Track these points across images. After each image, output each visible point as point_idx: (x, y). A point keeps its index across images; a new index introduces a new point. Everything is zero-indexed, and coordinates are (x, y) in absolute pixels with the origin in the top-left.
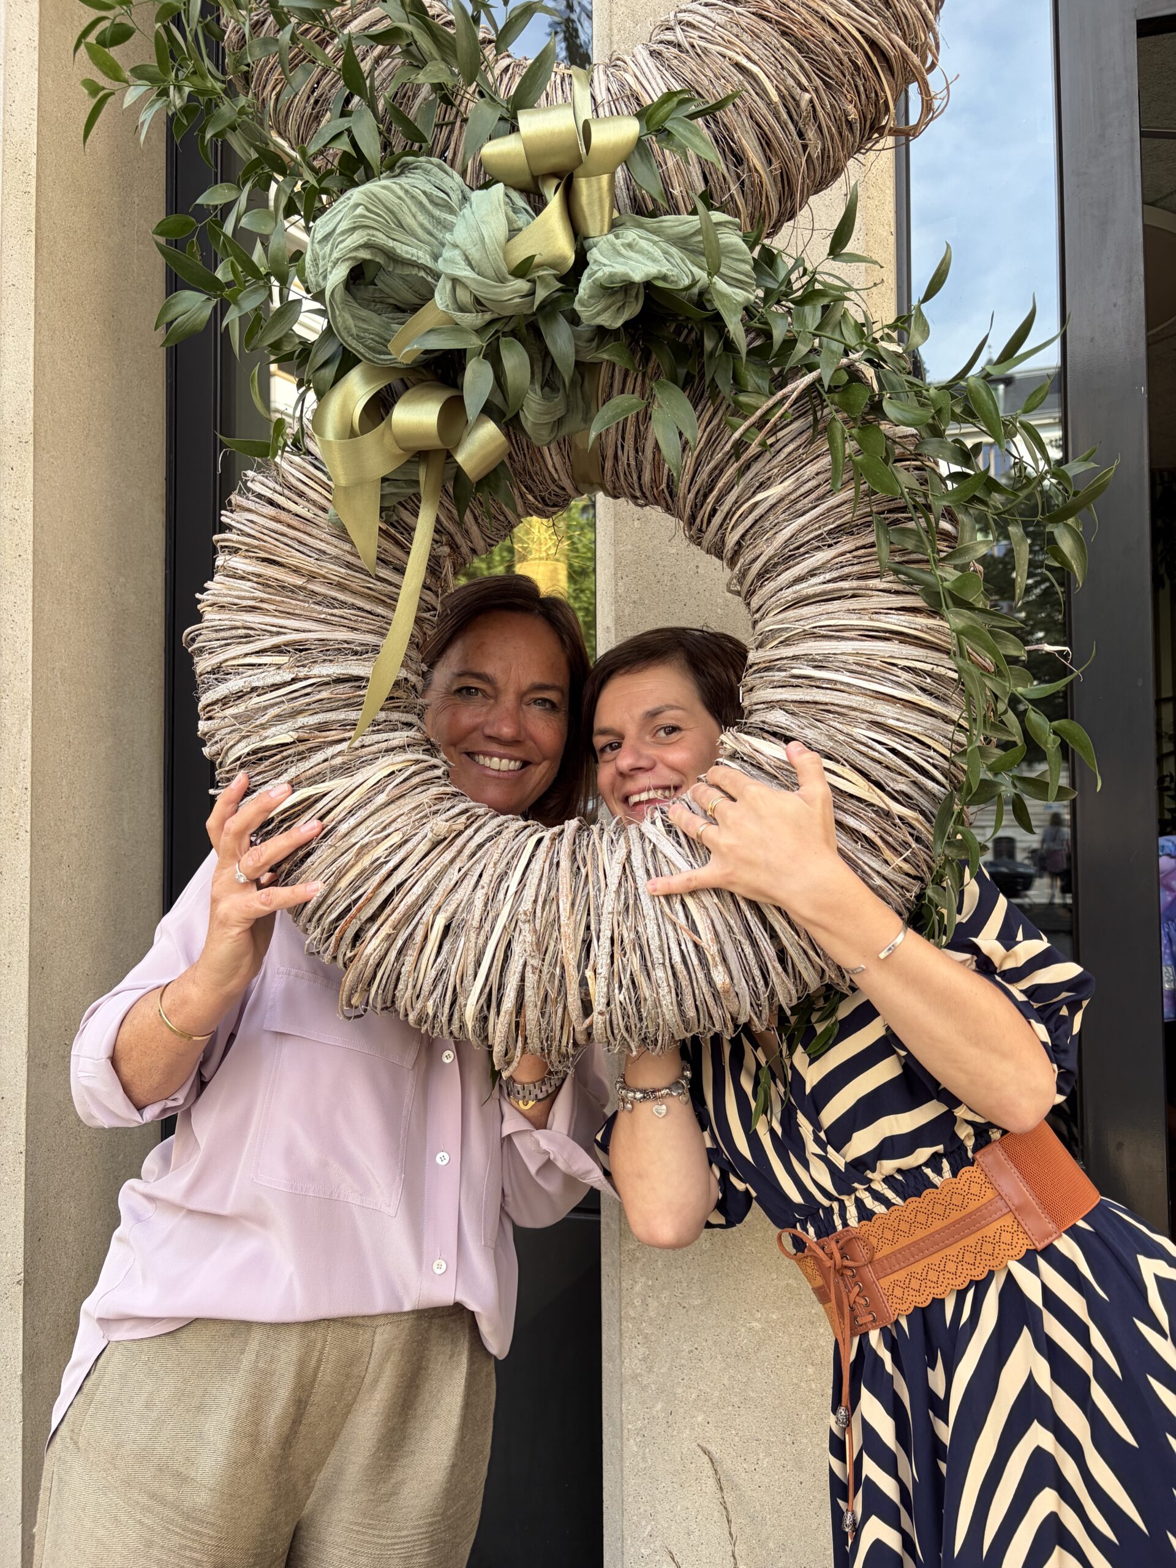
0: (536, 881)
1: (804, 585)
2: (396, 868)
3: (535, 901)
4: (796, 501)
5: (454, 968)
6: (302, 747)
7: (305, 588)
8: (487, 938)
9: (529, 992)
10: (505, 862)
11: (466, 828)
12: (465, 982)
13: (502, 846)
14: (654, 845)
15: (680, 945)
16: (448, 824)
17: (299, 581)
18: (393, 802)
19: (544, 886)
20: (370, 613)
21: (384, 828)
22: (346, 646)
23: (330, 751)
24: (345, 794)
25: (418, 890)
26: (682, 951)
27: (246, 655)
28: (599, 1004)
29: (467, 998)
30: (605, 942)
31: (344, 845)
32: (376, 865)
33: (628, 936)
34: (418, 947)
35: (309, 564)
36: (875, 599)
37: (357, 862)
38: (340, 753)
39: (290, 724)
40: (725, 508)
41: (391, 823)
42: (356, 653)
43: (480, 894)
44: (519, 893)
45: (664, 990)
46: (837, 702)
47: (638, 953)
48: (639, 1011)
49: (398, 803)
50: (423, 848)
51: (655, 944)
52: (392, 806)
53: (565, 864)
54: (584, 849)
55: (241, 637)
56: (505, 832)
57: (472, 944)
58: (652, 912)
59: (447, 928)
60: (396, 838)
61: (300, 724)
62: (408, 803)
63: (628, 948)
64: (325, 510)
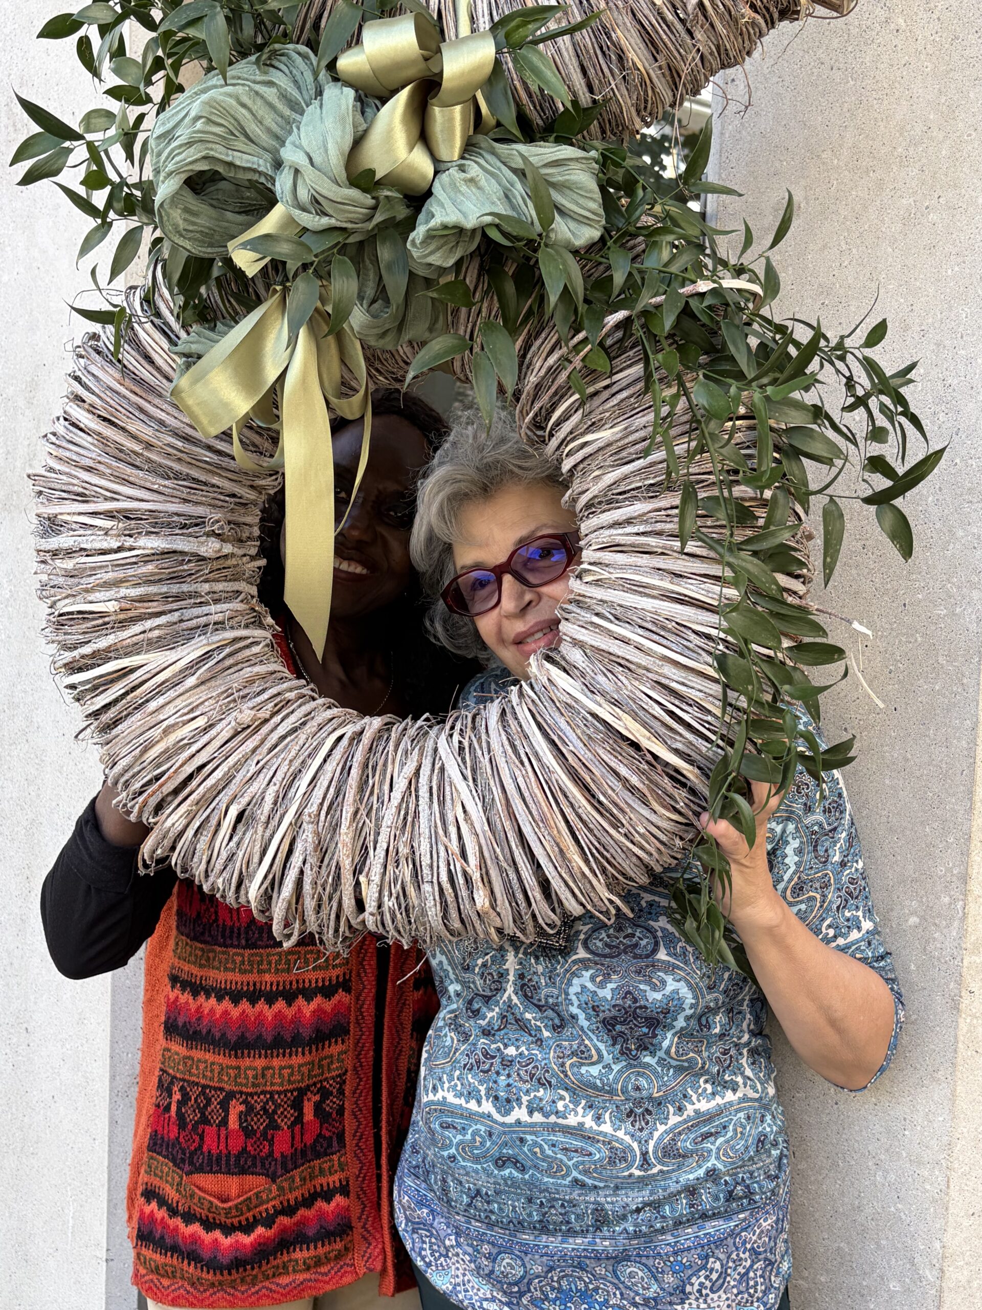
0: (326, 784)
1: (620, 531)
2: (198, 751)
3: (322, 804)
4: (623, 448)
5: (241, 854)
6: (122, 616)
7: (142, 454)
8: (274, 833)
9: (307, 887)
10: (302, 758)
11: (272, 716)
12: (251, 868)
13: (301, 742)
14: (443, 765)
15: (449, 864)
16: (253, 712)
17: (138, 448)
18: (203, 683)
19: (332, 790)
20: (205, 484)
21: (192, 710)
22: (175, 518)
23: (149, 624)
24: (158, 669)
25: (218, 774)
26: (449, 871)
27: (80, 514)
28: (371, 905)
29: (251, 882)
30: (381, 852)
31: (154, 720)
32: (179, 747)
33: (404, 850)
34: (212, 829)
35: (146, 432)
36: (680, 562)
37: (162, 739)
38: (158, 627)
39: (112, 592)
40: (561, 434)
41: (197, 706)
42: (184, 526)
43: (272, 790)
44: (308, 795)
45: (430, 903)
46: (628, 657)
47: (411, 866)
48: (408, 916)
49: (208, 684)
50: (226, 735)
51: (426, 861)
52: (203, 687)
53: (355, 772)
54: (378, 755)
55: (78, 495)
56: (308, 726)
57: (259, 837)
58: (427, 831)
59: (240, 817)
60: (201, 722)
61: (122, 594)
62: (219, 686)
63: (403, 861)
64: (169, 380)
